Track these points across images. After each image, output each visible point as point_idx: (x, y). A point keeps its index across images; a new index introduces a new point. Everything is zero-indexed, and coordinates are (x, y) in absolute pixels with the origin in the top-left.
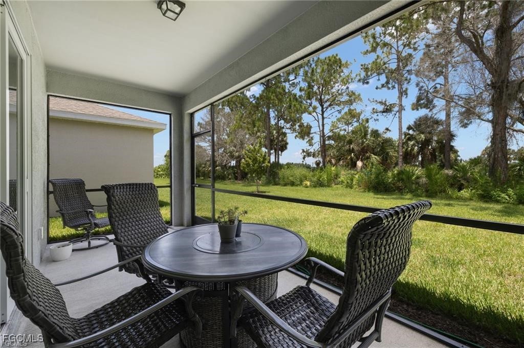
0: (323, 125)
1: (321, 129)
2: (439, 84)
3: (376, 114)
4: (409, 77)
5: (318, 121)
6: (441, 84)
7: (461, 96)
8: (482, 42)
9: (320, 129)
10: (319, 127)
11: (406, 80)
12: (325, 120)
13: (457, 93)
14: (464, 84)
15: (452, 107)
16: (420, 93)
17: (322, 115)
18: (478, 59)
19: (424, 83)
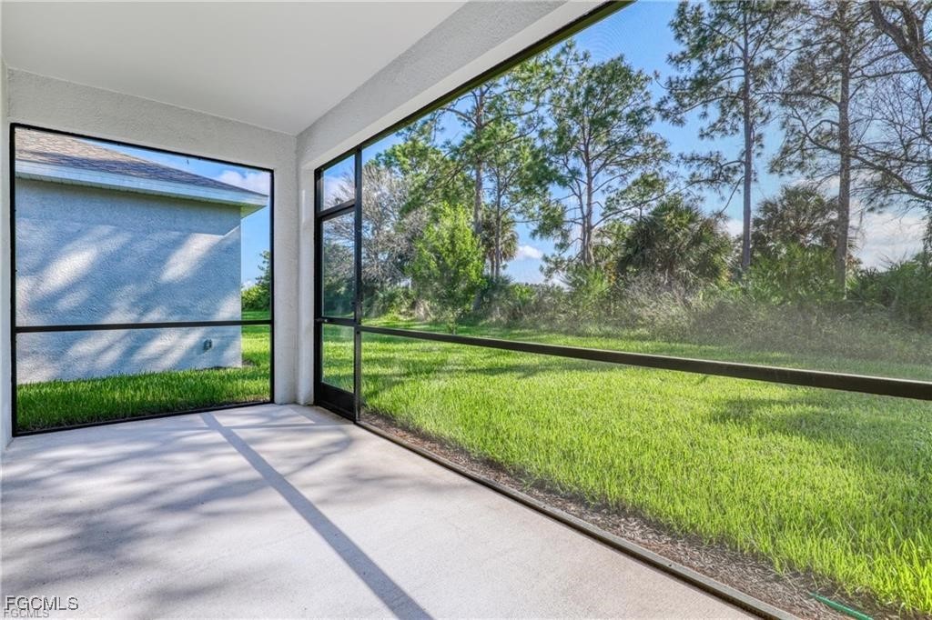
0: (589, 204)
1: (585, 213)
2: (828, 121)
3: (697, 186)
4: (766, 109)
5: (580, 197)
6: (833, 123)
7: (872, 146)
8: (921, 30)
9: (582, 212)
10: (581, 207)
11: (761, 114)
12: (594, 195)
13: (865, 141)
14: (879, 122)
15: (853, 168)
16: (788, 141)
17: (589, 184)
18: (911, 67)
19: (799, 118)
